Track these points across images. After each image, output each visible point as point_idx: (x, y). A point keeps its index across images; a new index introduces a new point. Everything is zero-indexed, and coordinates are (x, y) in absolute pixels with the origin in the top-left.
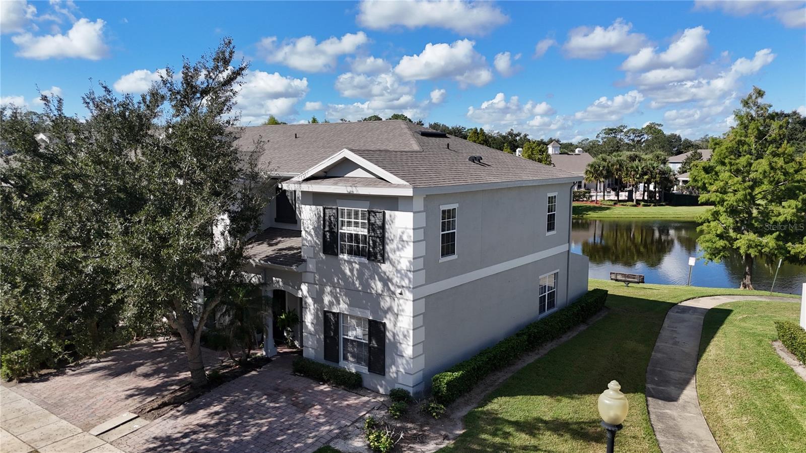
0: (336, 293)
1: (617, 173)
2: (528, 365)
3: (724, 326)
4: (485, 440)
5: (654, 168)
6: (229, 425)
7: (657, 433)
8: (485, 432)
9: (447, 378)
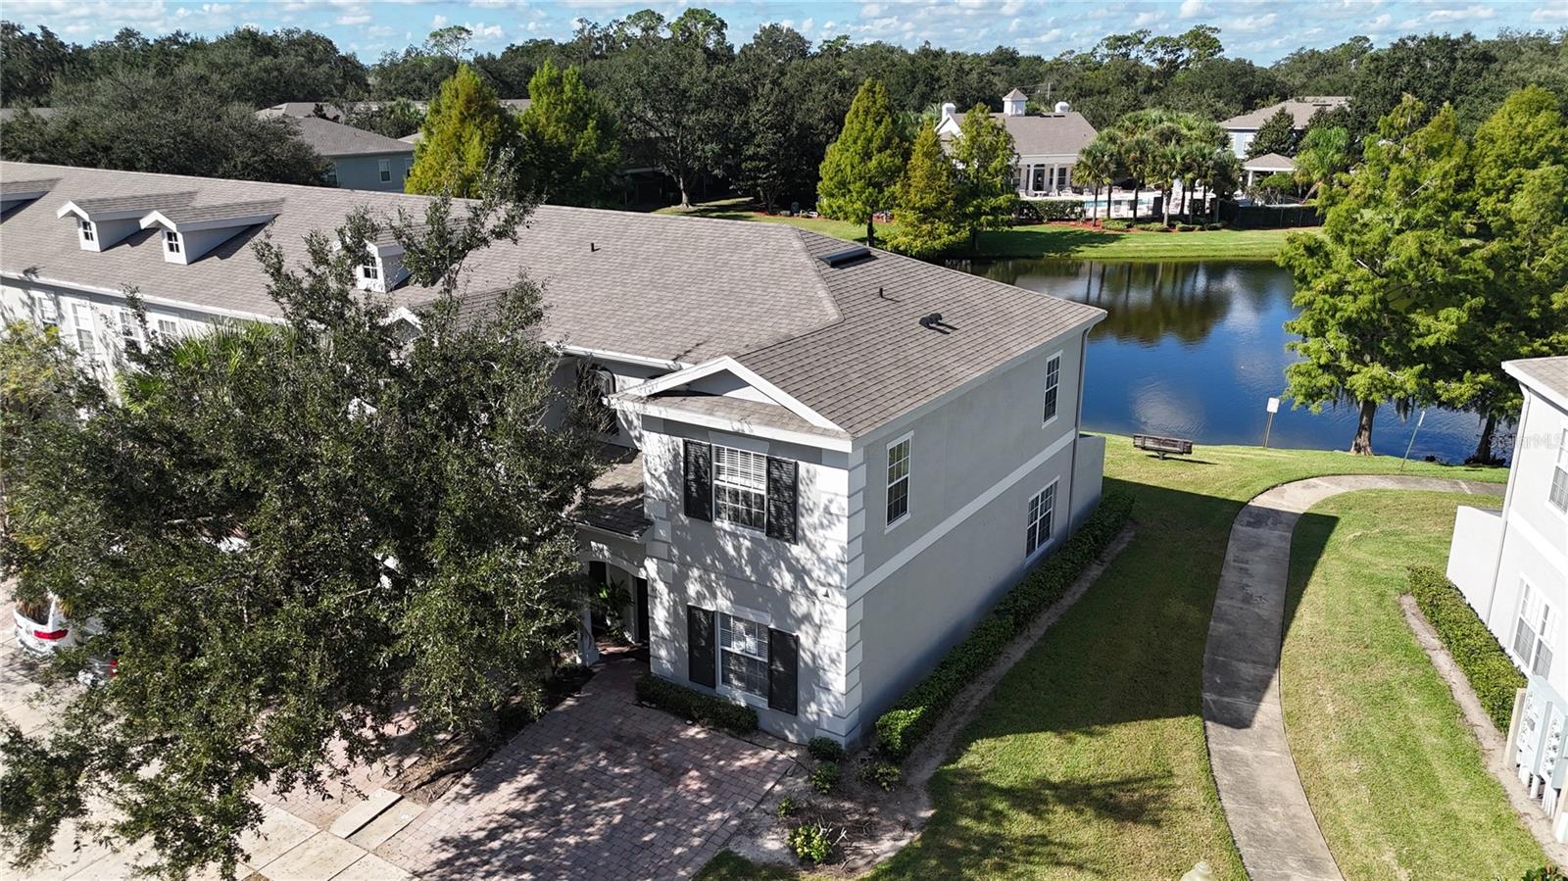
0: (711, 581)
1: (1136, 167)
2: (1016, 664)
3: (1324, 557)
4: (967, 828)
5: (1203, 156)
6: (558, 814)
7: (1223, 795)
8: (964, 813)
9: (901, 725)
